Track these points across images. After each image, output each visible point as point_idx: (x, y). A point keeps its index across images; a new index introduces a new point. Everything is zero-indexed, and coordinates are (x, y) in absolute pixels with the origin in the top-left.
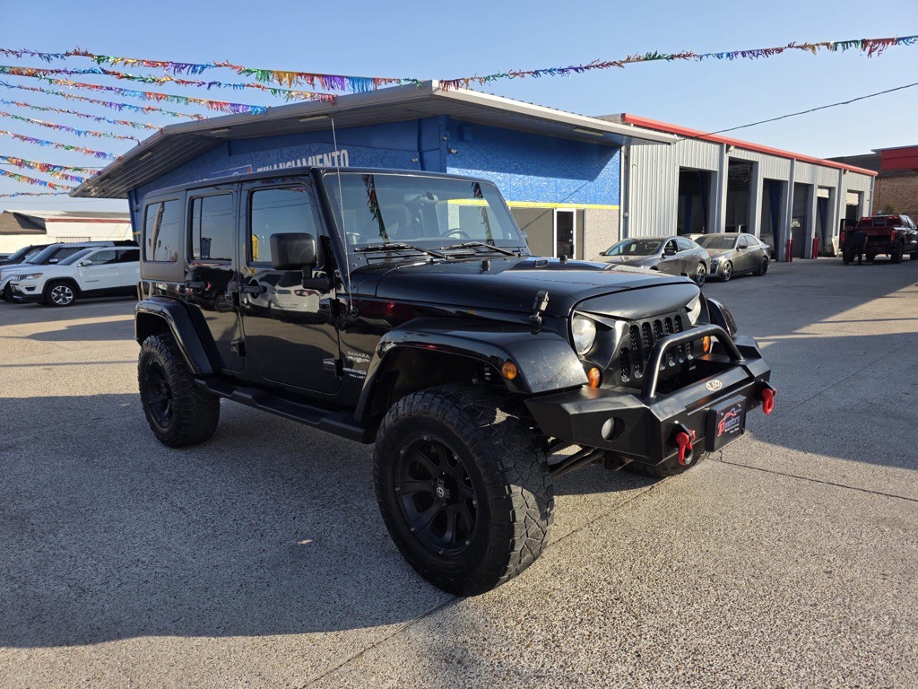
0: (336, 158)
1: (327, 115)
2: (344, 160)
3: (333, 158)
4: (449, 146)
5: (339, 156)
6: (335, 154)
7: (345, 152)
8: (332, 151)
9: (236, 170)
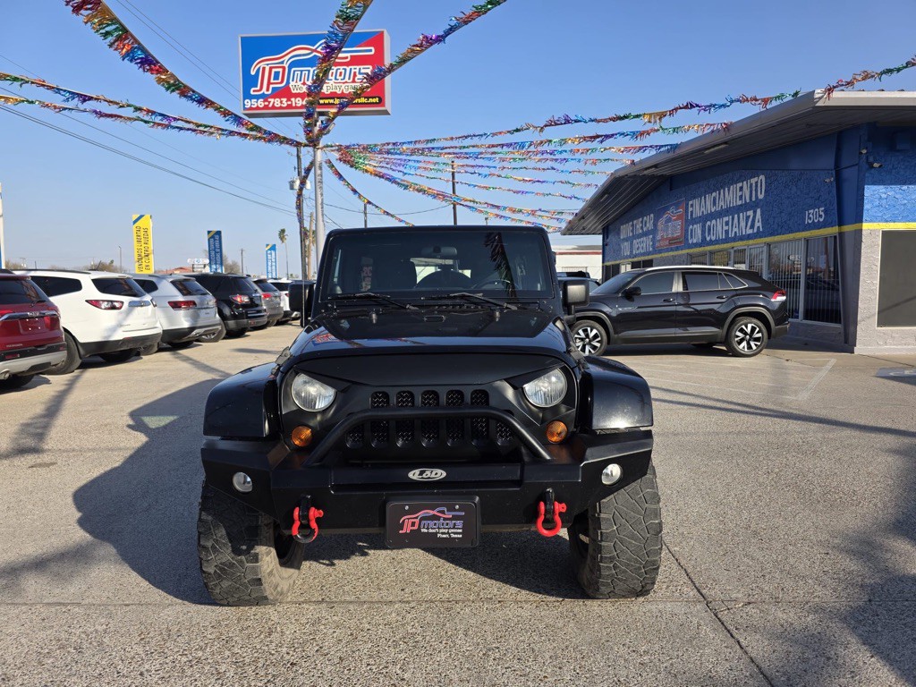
0: (754, 185)
1: (726, 143)
2: (761, 186)
3: (751, 185)
4: (871, 159)
5: (757, 183)
6: (753, 181)
7: (762, 177)
8: (751, 178)
9: (674, 204)
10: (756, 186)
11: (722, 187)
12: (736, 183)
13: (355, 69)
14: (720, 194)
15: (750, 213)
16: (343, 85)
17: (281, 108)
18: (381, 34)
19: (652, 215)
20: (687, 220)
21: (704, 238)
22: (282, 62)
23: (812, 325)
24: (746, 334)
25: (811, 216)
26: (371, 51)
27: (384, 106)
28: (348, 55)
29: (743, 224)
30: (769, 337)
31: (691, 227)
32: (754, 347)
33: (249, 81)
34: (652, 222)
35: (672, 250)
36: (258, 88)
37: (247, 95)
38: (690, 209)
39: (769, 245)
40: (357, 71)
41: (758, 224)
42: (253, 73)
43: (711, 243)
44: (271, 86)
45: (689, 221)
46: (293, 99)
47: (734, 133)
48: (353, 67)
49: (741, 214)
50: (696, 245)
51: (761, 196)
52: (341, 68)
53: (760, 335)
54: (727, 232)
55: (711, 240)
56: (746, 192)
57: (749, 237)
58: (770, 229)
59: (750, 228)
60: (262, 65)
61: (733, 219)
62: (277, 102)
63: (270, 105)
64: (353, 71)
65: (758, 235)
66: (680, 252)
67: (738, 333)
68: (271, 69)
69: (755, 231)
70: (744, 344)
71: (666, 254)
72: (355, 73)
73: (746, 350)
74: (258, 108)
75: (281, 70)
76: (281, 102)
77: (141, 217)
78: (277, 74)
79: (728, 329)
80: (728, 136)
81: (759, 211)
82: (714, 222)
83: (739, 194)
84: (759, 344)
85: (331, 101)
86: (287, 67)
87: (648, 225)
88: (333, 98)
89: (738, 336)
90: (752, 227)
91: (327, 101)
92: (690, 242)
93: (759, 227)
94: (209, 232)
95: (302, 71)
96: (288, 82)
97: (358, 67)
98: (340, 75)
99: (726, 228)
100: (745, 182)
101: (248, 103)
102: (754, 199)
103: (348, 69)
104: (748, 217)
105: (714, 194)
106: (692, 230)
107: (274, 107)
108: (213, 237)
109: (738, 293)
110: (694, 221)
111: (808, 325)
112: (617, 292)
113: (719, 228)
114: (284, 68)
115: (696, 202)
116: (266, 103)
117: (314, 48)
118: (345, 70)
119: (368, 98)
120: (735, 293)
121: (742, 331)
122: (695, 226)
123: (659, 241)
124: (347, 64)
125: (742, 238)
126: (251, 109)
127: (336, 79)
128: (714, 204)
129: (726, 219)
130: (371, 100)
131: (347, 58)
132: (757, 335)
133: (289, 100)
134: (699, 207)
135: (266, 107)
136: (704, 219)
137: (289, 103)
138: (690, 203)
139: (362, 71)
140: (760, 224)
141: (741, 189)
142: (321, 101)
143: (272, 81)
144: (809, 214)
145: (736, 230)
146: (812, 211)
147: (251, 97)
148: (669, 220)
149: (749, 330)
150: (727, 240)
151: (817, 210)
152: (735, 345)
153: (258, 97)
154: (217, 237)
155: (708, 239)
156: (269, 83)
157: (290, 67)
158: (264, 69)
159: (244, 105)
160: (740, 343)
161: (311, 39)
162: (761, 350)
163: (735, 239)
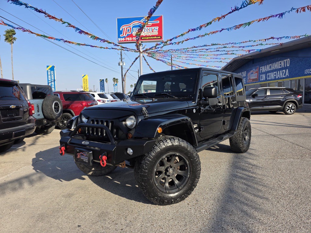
0: (285, 62)
1: (279, 49)
2: (288, 62)
3: (284, 62)
5: (286, 61)
6: (285, 60)
7: (289, 59)
8: (284, 59)
9: (254, 68)
10: (286, 62)
11: (273, 63)
12: (279, 61)
13: (153, 28)
14: (272, 65)
15: (284, 71)
16: (149, 33)
17: (130, 40)
18: (161, 17)
19: (245, 72)
20: (259, 73)
21: (266, 79)
22: (130, 26)
23: (307, 105)
24: (290, 107)
25: (307, 71)
26: (158, 22)
27: (162, 39)
28: (151, 23)
29: (281, 74)
30: (297, 109)
31: (261, 75)
32: (292, 112)
33: (120, 32)
34: (245, 74)
35: (254, 83)
36: (123, 35)
37: (119, 37)
38: (261, 70)
39: (291, 81)
40: (154, 28)
41: (287, 74)
42: (121, 30)
43: (269, 80)
44: (127, 34)
45: (260, 74)
46: (133, 38)
47: (283, 46)
48: (152, 27)
49: (281, 71)
50: (263, 81)
51: (288, 65)
52: (149, 27)
53: (294, 108)
54: (275, 77)
55: (269, 79)
56: (283, 64)
57: (284, 78)
58: (291, 76)
59: (284, 75)
60: (124, 27)
61: (277, 73)
62: (128, 39)
63: (126, 40)
64: (152, 28)
65: (287, 77)
66: (257, 83)
67: (287, 107)
68: (126, 28)
69: (286, 76)
70: (289, 111)
71: (251, 84)
72: (153, 29)
73: (290, 112)
74: (122, 41)
75: (130, 29)
76: (130, 39)
77: (85, 75)
78: (128, 30)
79: (284, 106)
80: (281, 47)
81: (287, 70)
82: (270, 73)
83: (280, 65)
84: (294, 110)
85: (146, 38)
86: (131, 27)
87: (244, 75)
88: (146, 37)
89: (287, 108)
90: (285, 75)
91: (144, 38)
92: (261, 80)
93: (287, 75)
94: (100, 80)
95: (136, 29)
96: (132, 32)
97: (154, 27)
98: (149, 29)
99: (274, 75)
100: (282, 61)
101: (119, 39)
102: (285, 66)
103: (151, 28)
104: (283, 72)
105: (270, 65)
106: (261, 76)
107: (127, 40)
108: (101, 81)
109: (287, 95)
110: (262, 73)
111: (306, 105)
112: (250, 95)
113: (272, 75)
114: (131, 28)
115: (263, 67)
116: (125, 39)
117: (140, 21)
118: (150, 28)
119: (157, 37)
120: (286, 95)
121: (288, 107)
122: (263, 75)
123: (248, 80)
124: (151, 26)
125: (281, 79)
126: (120, 41)
127: (147, 31)
128: (270, 68)
129: (275, 73)
130: (158, 37)
131: (150, 24)
132: (293, 108)
133: (132, 38)
134: (264, 69)
135: (125, 40)
136: (266, 73)
137: (132, 39)
138: (261, 68)
139: (155, 28)
140: (288, 74)
141: (281, 63)
142: (142, 38)
143: (127, 32)
144: (306, 71)
145: (279, 76)
146: (307, 70)
147: (120, 37)
148: (252, 73)
149: (291, 107)
150: (275, 79)
151: (309, 69)
152: (286, 111)
153: (122, 37)
154: (103, 81)
155: (268, 79)
156: (126, 33)
157: (133, 28)
158: (124, 28)
159: (118, 40)
160: (288, 110)
161: (140, 19)
162: (294, 113)
163: (278, 79)
